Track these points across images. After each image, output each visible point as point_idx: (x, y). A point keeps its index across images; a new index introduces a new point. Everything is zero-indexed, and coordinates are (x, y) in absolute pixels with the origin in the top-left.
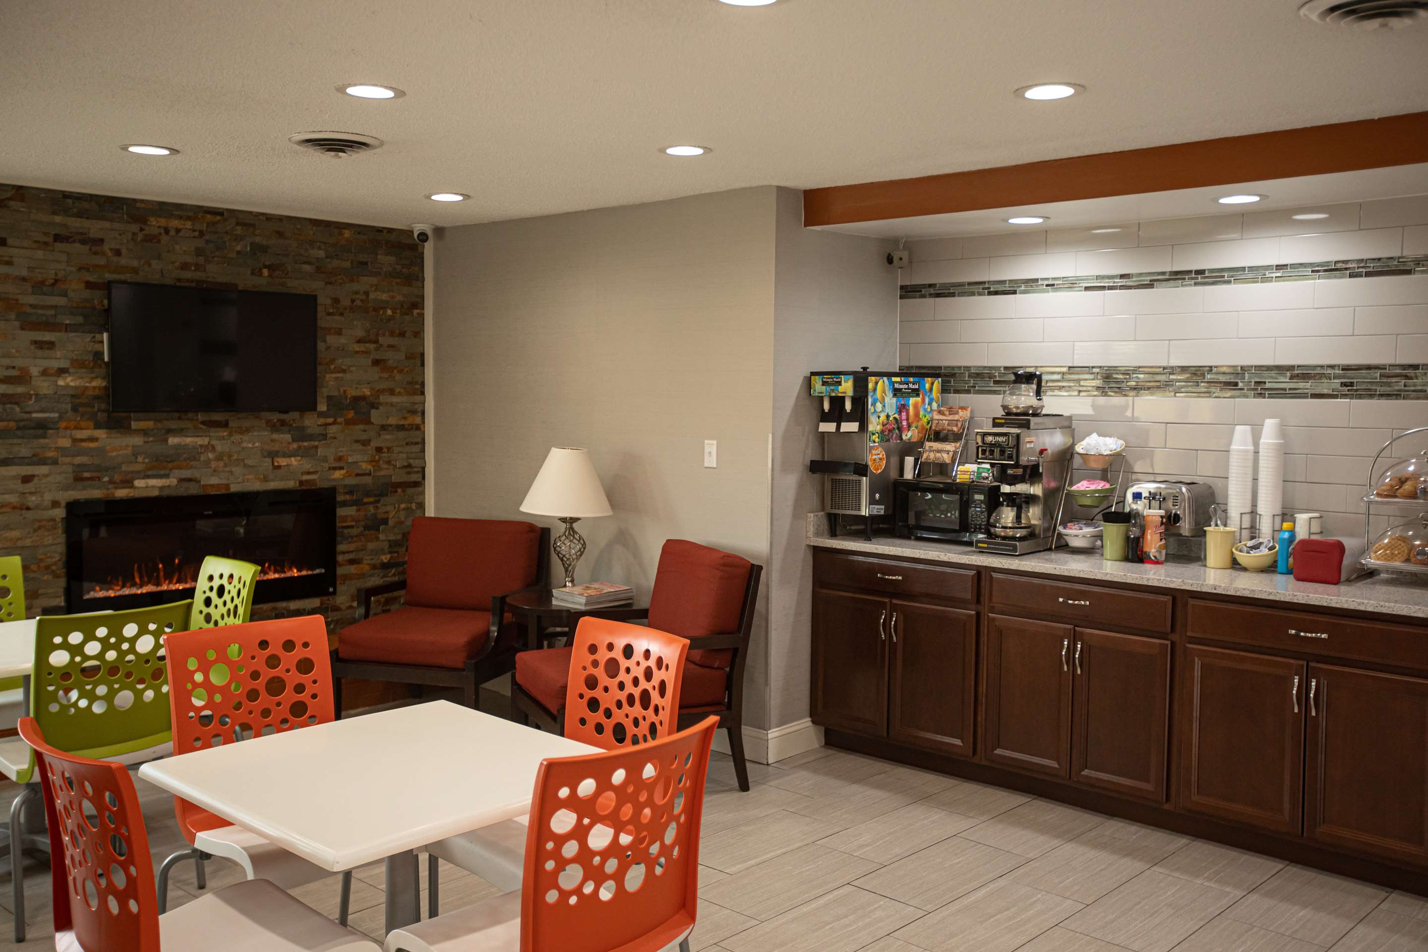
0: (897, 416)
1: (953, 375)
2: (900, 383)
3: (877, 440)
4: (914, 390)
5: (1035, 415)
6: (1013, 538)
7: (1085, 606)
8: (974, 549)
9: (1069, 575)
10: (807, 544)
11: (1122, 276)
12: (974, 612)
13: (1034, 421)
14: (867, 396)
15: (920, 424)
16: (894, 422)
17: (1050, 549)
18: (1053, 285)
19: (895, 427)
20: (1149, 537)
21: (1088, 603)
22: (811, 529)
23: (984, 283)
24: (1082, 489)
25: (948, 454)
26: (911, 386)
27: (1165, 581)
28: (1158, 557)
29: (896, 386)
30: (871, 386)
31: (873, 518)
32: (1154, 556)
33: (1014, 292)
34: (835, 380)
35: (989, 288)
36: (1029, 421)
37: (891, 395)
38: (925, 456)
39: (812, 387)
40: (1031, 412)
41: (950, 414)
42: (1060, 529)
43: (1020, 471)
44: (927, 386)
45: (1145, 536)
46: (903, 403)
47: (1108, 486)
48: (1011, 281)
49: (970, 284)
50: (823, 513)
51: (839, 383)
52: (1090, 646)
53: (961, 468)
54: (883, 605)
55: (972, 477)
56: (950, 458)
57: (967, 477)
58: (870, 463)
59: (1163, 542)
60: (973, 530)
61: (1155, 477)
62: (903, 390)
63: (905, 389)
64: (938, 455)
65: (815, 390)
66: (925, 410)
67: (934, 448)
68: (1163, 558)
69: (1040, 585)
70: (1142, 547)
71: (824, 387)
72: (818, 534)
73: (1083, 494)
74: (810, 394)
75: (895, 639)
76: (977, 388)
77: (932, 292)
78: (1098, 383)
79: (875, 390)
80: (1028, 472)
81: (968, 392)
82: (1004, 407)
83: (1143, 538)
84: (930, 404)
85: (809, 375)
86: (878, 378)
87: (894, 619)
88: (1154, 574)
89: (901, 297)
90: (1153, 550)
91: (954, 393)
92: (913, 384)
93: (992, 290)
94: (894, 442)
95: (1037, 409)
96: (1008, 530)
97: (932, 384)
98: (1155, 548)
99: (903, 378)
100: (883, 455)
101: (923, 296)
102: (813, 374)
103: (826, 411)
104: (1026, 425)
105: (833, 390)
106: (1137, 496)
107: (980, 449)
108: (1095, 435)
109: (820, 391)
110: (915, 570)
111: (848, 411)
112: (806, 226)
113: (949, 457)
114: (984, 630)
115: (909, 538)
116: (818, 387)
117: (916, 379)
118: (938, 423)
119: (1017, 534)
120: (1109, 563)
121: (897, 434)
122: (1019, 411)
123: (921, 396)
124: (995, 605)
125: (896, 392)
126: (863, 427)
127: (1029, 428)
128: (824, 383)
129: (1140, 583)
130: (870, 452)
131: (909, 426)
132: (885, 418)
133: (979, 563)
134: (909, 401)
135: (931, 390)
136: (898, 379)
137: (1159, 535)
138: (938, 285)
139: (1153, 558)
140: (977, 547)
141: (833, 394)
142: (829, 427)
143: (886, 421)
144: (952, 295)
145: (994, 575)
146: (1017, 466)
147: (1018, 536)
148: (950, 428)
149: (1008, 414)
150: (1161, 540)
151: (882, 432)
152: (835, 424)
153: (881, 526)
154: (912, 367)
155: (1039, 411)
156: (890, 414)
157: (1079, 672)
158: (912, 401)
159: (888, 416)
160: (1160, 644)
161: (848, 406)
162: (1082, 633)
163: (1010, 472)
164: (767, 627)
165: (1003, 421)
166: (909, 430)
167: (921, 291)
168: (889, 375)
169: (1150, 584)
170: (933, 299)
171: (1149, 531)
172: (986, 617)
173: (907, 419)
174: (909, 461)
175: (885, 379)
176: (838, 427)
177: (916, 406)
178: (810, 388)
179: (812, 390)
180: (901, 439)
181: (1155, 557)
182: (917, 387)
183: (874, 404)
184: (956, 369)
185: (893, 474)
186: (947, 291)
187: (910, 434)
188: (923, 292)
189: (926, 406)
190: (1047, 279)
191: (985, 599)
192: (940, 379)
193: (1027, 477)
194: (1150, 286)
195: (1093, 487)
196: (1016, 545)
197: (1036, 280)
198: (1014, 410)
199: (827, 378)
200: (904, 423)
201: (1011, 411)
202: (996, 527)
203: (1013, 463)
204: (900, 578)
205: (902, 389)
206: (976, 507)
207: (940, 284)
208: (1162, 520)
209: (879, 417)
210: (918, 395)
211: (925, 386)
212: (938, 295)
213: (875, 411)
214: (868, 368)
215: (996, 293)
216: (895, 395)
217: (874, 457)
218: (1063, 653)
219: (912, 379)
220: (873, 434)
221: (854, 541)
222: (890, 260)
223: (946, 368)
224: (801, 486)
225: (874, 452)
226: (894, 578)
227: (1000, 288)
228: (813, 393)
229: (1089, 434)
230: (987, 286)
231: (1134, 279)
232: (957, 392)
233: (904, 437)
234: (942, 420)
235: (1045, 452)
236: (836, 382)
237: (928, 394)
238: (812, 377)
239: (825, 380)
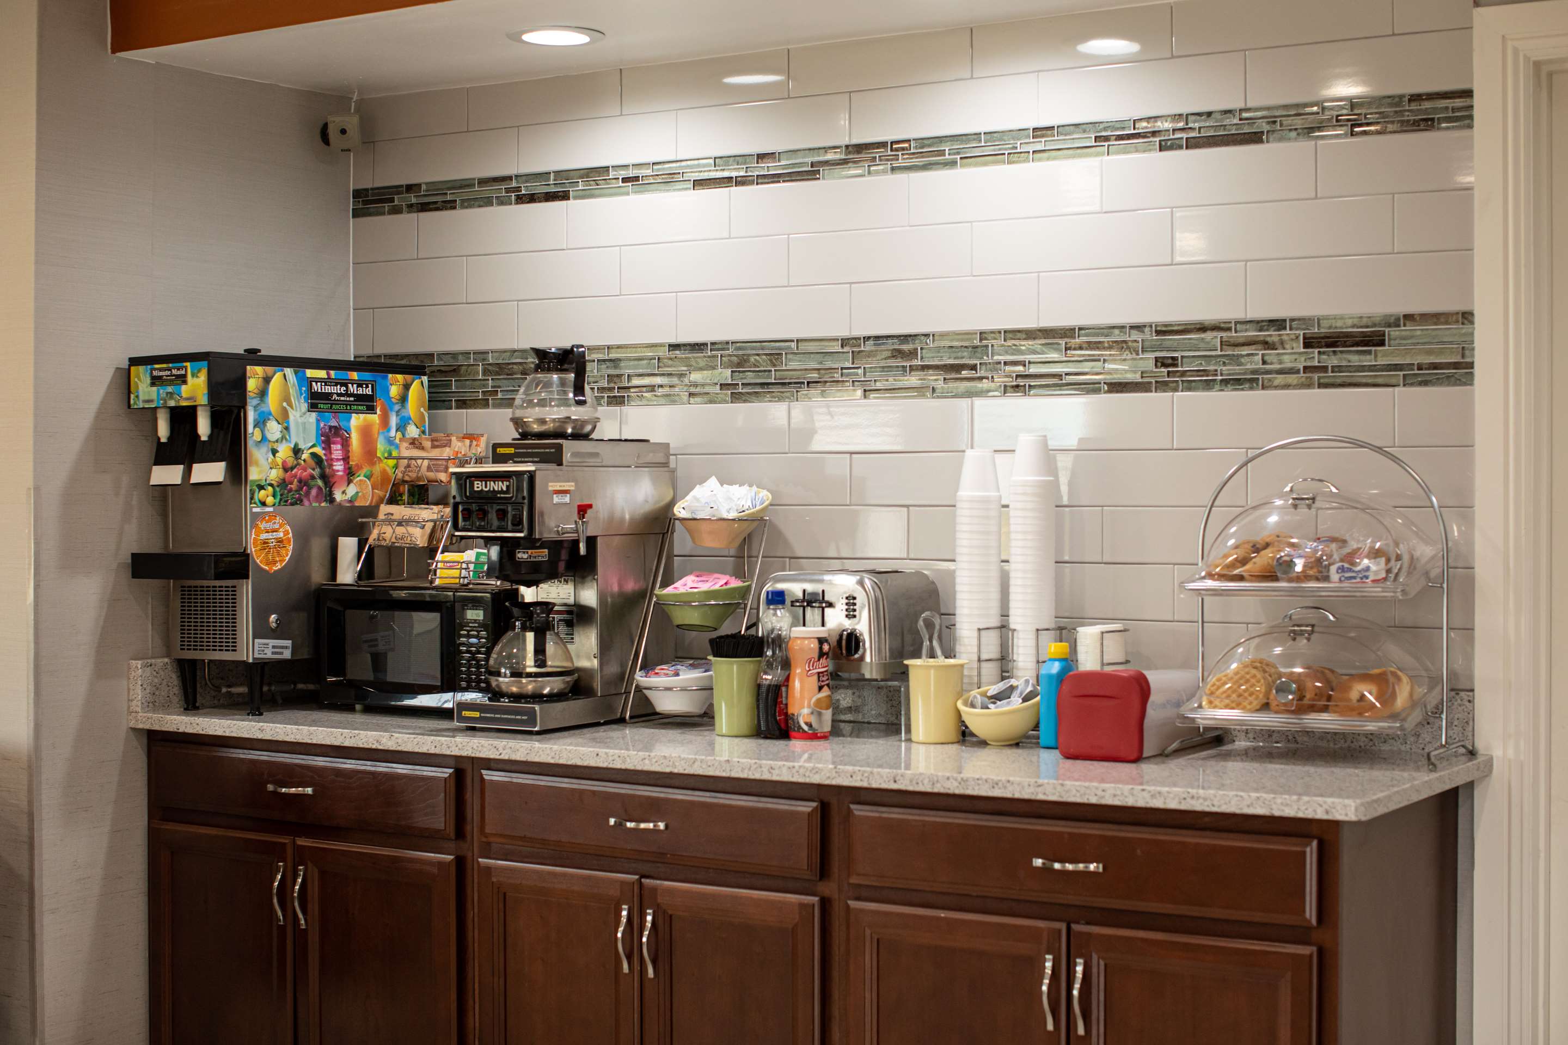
0: (318, 450)
1: (455, 371)
2: (326, 382)
3: (270, 500)
4: (360, 398)
5: (580, 436)
6: (537, 697)
7: (656, 831)
8: (456, 724)
9: (623, 767)
10: (132, 724)
11: (761, 157)
12: (452, 857)
13: (570, 448)
14: (243, 406)
15: (377, 469)
16: (312, 462)
17: (621, 721)
18: (636, 178)
19: (316, 472)
20: (797, 684)
21: (661, 826)
22: (138, 694)
23: (509, 178)
24: (682, 590)
25: (423, 527)
26: (353, 389)
27: (802, 771)
28: (814, 725)
29: (317, 387)
30: (252, 384)
31: (261, 667)
32: (806, 724)
33: (565, 196)
34: (175, 372)
35: (518, 189)
36: (560, 447)
37: (304, 406)
38: (374, 534)
39: (132, 389)
40: (570, 431)
41: (434, 447)
42: (640, 678)
43: (542, 555)
44: (394, 391)
45: (790, 684)
46: (333, 423)
47: (735, 583)
48: (558, 173)
49: (483, 182)
50: (166, 660)
51: (183, 379)
52: (671, 916)
53: (449, 556)
54: (278, 852)
55: (464, 573)
56: (426, 537)
57: (455, 573)
58: (252, 549)
59: (826, 692)
60: (464, 684)
62: (335, 397)
63: (340, 395)
64: (400, 530)
65: (137, 397)
66: (390, 442)
67: (397, 516)
68: (827, 727)
69: (573, 791)
70: (786, 705)
71: (155, 389)
72: (153, 704)
73: (685, 601)
74: (129, 406)
75: (303, 922)
76: (500, 396)
77: (414, 200)
78: (726, 375)
79: (263, 393)
80: (564, 555)
81: (485, 404)
82: (517, 422)
83: (787, 686)
84: (401, 428)
85: (125, 364)
86: (270, 369)
87: (300, 880)
88: (809, 759)
89: (357, 214)
90: (806, 711)
91: (457, 408)
92: (360, 385)
93: (523, 192)
94: (314, 506)
95: (584, 423)
96: (524, 680)
97: (407, 387)
98: (809, 706)
99: (332, 373)
100: (286, 533)
101: (396, 210)
102: (135, 361)
103: (163, 440)
104: (556, 458)
105: (171, 395)
106: (777, 598)
107: (460, 508)
108: (713, 482)
109: (147, 398)
110: (338, 772)
111: (204, 438)
112: (114, 52)
113: (422, 536)
114: (474, 895)
115: (350, 709)
116: (145, 391)
117: (367, 376)
118: (408, 466)
119: (544, 688)
120: (726, 741)
121: (320, 488)
122: (543, 428)
123: (378, 412)
124: (491, 839)
125: (316, 401)
126: (237, 469)
127: (560, 464)
128: (155, 381)
129: (757, 776)
130: (254, 525)
131: (350, 474)
132: (291, 454)
133: (456, 752)
134: (349, 420)
135: (403, 399)
136: (322, 374)
137: (816, 677)
138: (424, 187)
139: (806, 728)
140: (462, 719)
141: (172, 403)
142: (169, 475)
143: (291, 461)
144: (450, 205)
145: (489, 775)
146: (531, 542)
147: (546, 691)
148: (431, 475)
149: (524, 436)
150: (820, 688)
151: (283, 483)
152: (180, 469)
153: (300, 686)
154: (379, 356)
155: (588, 428)
156: (302, 446)
157: (651, 973)
158: (356, 421)
159: (297, 451)
160: (802, 906)
161: (204, 427)
162: (654, 890)
163: (522, 555)
164: (32, 908)
165: (512, 450)
166: (349, 482)
167: (392, 200)
168: (300, 364)
169: (775, 778)
170: (414, 216)
171: (798, 671)
172: (476, 866)
173: (346, 459)
174: (348, 545)
175: (289, 372)
176: (188, 473)
177: (366, 432)
178: (129, 392)
179: (132, 396)
180: (332, 500)
181: (810, 725)
182: (368, 391)
183: (261, 423)
184: (460, 357)
185: (318, 576)
186: (439, 199)
187: (352, 490)
188: (396, 203)
189: (393, 433)
190: (625, 167)
191: (472, 827)
192: (425, 379)
193: (562, 566)
194: (812, 174)
195: (705, 587)
196: (534, 708)
197: (606, 169)
198: (536, 428)
199: (160, 370)
200: (339, 467)
201: (529, 430)
202: (498, 674)
203: (522, 535)
204: (309, 790)
205: (331, 394)
206: (469, 636)
207: (427, 184)
208: (821, 649)
209: (274, 452)
210: (371, 409)
211: (388, 391)
212: (424, 207)
213: (264, 438)
214: (259, 351)
215: (532, 198)
216: (313, 407)
217: (264, 536)
218: (619, 935)
219: (355, 375)
220: (261, 488)
221: (223, 716)
222: (325, 137)
223: (442, 355)
224: (112, 603)
225: (262, 525)
226: (293, 790)
227: (539, 188)
228: (135, 403)
229: (702, 481)
230: (514, 184)
231: (783, 163)
232: (462, 404)
233: (338, 496)
234: (415, 459)
235: (589, 511)
236: (178, 376)
237: (397, 407)
238: (133, 368)
239: (155, 373)
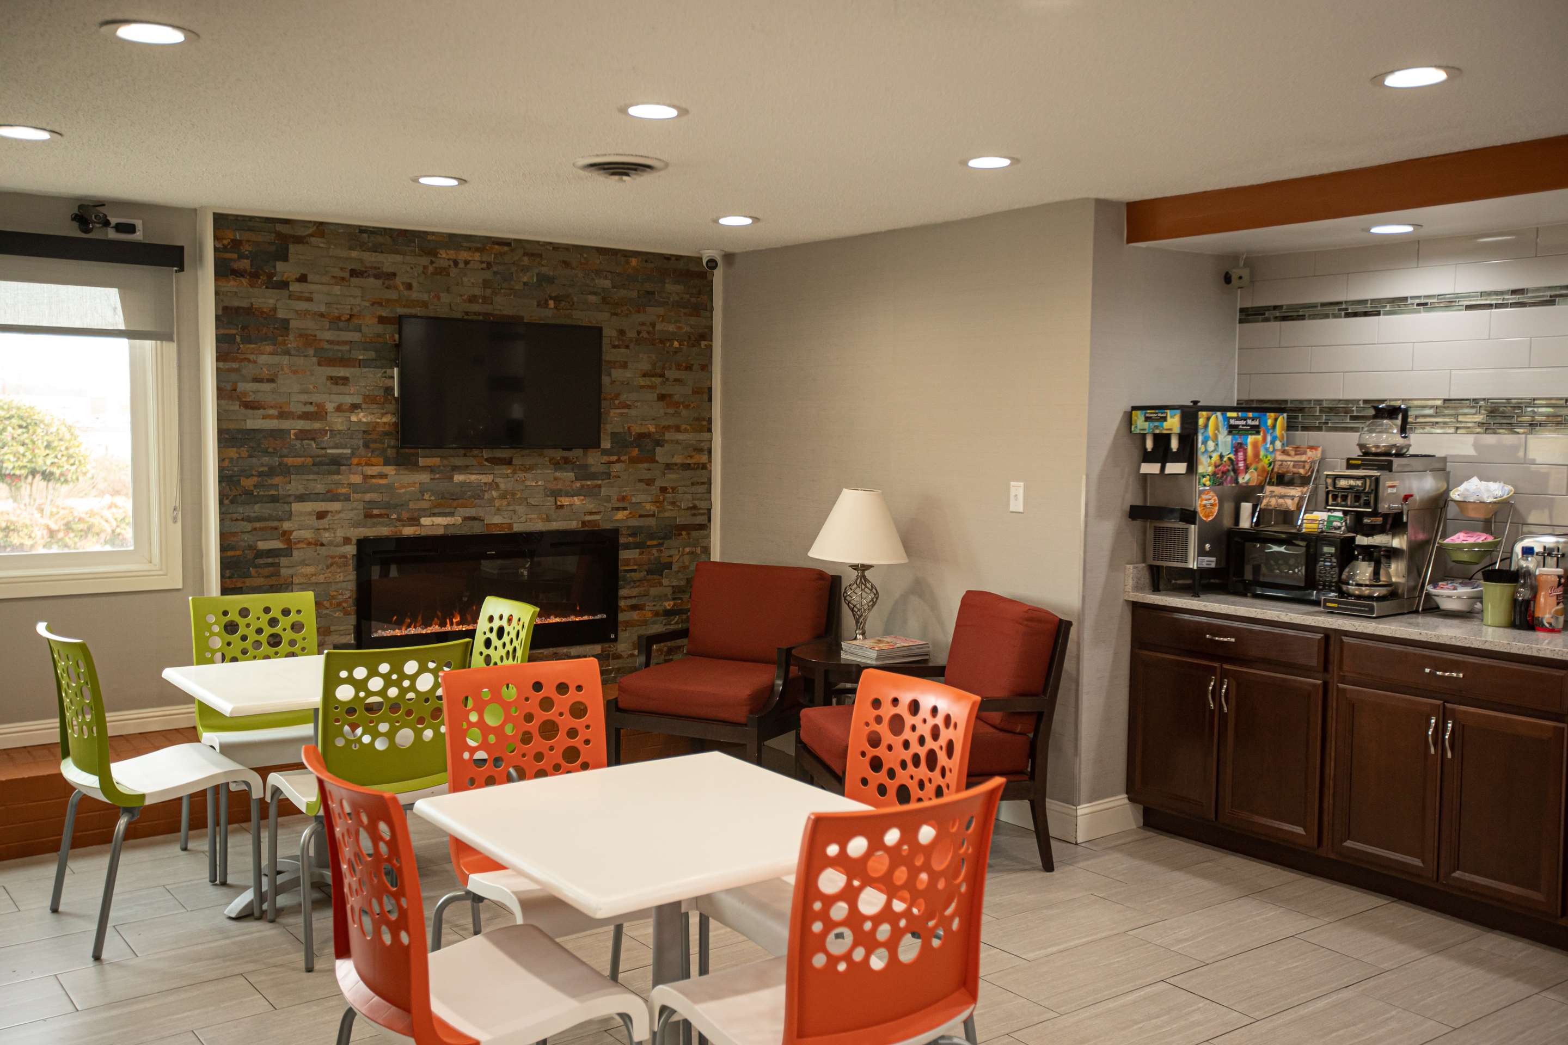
0: (1232, 456)
1: (1301, 410)
2: (1237, 419)
3: (1208, 483)
4: (1253, 427)
5: (1399, 455)
6: (1370, 598)
7: (1458, 678)
8: (1321, 609)
9: (1437, 641)
10: (1126, 598)
11: (1514, 292)
12: (1320, 682)
13: (1397, 462)
14: (1196, 433)
15: (1260, 465)
16: (1228, 463)
17: (1416, 612)
18: (1426, 304)
19: (1230, 468)
20: (1542, 600)
21: (1461, 675)
22: (1130, 583)
23: (1341, 303)
24: (1458, 542)
25: (1293, 499)
26: (1249, 422)
27: (1560, 653)
28: (1553, 624)
29: (1232, 422)
30: (1201, 422)
31: (1202, 572)
32: (1548, 623)
33: (1378, 314)
34: (1160, 415)
35: (1346, 309)
36: (1391, 462)
37: (1226, 432)
38: (1265, 502)
39: (1133, 422)
40: (1394, 452)
41: (1296, 454)
42: (1429, 588)
43: (1379, 520)
44: (1270, 422)
45: (1537, 601)
46: (1239, 441)
47: (1490, 539)
48: (1373, 301)
49: (1323, 305)
50: (1144, 565)
51: (1165, 419)
52: (1463, 726)
53: (1308, 516)
54: (1212, 670)
55: (1321, 526)
56: (1295, 505)
57: (1316, 526)
58: (1199, 509)
59: (1561, 606)
60: (1321, 587)
61: (1553, 529)
62: (1240, 427)
63: (1243, 425)
64: (1281, 501)
65: (1136, 427)
66: (1267, 450)
67: (1276, 493)
68: (1561, 625)
69: (1402, 652)
70: (1534, 612)
71: (1147, 423)
72: (1137, 588)
73: (1459, 548)
74: (1131, 432)
75: (1225, 709)
76: (1330, 425)
77: (1278, 315)
78: (1479, 418)
79: (1206, 426)
80: (1390, 521)
81: (1319, 429)
82: (1361, 446)
83: (1535, 602)
84: (1273, 443)
85: (1129, 409)
86: (1210, 413)
87: (1225, 686)
88: (1549, 644)
89: (1241, 321)
90: (1547, 616)
91: (1302, 430)
92: (1253, 420)
93: (1350, 311)
94: (1229, 485)
95: (1402, 448)
96: (1364, 588)
97: (1276, 420)
98: (1550, 613)
99: (1240, 414)
100: (1215, 501)
101: (1267, 320)
102: (1135, 408)
103: (1149, 450)
104: (1388, 467)
105: (1157, 427)
106: (1528, 551)
107: (1330, 496)
108: (1475, 480)
109: (1142, 428)
110: (1251, 631)
111: (1175, 450)
112: (1129, 241)
113: (1293, 504)
114: (1333, 703)
115: (1245, 595)
116: (1140, 423)
117: (1256, 414)
118: (1281, 465)
119: (1375, 593)
120: (1490, 630)
121: (1232, 477)
122: (1379, 451)
123: (1262, 434)
124: (1346, 674)
125: (1232, 429)
126: (1192, 468)
127: (1391, 470)
128: (1147, 419)
129: (1529, 653)
130: (1200, 497)
131: (1247, 468)
132: (1218, 458)
133: (1327, 626)
134: (1247, 439)
135: (1274, 426)
136: (1234, 414)
137: (1555, 597)
138: (1285, 307)
139: (1547, 625)
140: (1325, 607)
141: (1157, 431)
142: (1152, 468)
143: (1219, 462)
144: (1302, 318)
145: (1345, 639)
146: (1375, 513)
147: (1375, 595)
148: (1295, 470)
149: (1366, 454)
150: (1558, 604)
151: (1214, 474)
152: (1159, 465)
153: (1212, 581)
154: (1252, 401)
155: (1404, 450)
156: (1224, 454)
157: (1449, 755)
158: (1251, 439)
159: (1221, 457)
160: (1555, 728)
161: (1174, 445)
162: (1453, 711)
163: (1366, 521)
164: (1077, 690)
165: (1359, 462)
166: (1246, 472)
167: (1264, 314)
168: (1224, 409)
169: (1541, 655)
170: (1278, 324)
171: (1543, 593)
172: (1335, 688)
173: (1245, 460)
174: (1246, 507)
175: (1219, 414)
176: (1163, 468)
177: (1255, 445)
178: (1131, 424)
179: (1133, 427)
180: (1237, 483)
181: (1550, 624)
182: (1257, 423)
183: (1205, 443)
184: (1305, 403)
185: (1227, 523)
186: (1295, 314)
187: (1247, 477)
188: (1267, 315)
189: (1268, 445)
190: (1419, 297)
191: (1334, 667)
192: (1285, 415)
193: (1388, 526)
194: (1551, 302)
195: (1471, 540)
196: (1373, 605)
197: (1405, 299)
198: (1373, 450)
199: (1151, 413)
200: (1241, 464)
201: (1370, 451)
202: (1348, 584)
203: (1370, 510)
204: (1233, 640)
205: (1239, 425)
206: (1325, 561)
207: (1287, 305)
208: (1559, 581)
209: (1211, 457)
210: (1258, 433)
211: (1266, 422)
212: (1285, 319)
213: (1206, 451)
214: (1199, 402)
215: (1355, 315)
216: (1230, 433)
217: (1204, 502)
218: (1430, 733)
219: (1250, 415)
220: (1204, 476)
221: (1179, 597)
222: (1228, 279)
223: (1292, 401)
224: (1118, 534)
225: (1204, 497)
226: (1225, 640)
227: (1361, 309)
228: (1134, 430)
229: (1468, 478)
230: (1344, 306)
231: (1529, 295)
232: (1305, 429)
233: (1241, 481)
234: (1286, 461)
235: (1410, 499)
236: (1162, 418)
237: (1271, 431)
238: (1134, 412)
239: (1147, 415)
